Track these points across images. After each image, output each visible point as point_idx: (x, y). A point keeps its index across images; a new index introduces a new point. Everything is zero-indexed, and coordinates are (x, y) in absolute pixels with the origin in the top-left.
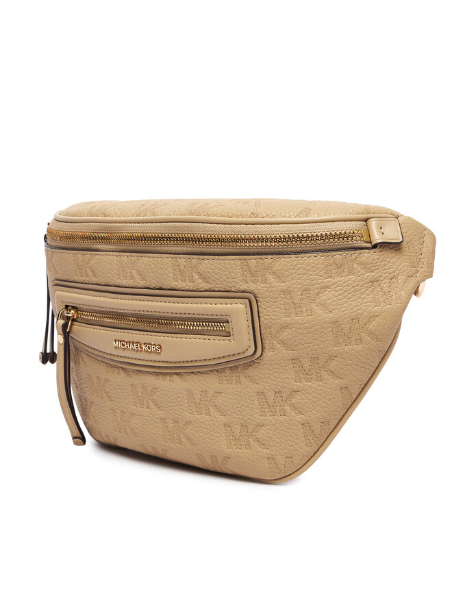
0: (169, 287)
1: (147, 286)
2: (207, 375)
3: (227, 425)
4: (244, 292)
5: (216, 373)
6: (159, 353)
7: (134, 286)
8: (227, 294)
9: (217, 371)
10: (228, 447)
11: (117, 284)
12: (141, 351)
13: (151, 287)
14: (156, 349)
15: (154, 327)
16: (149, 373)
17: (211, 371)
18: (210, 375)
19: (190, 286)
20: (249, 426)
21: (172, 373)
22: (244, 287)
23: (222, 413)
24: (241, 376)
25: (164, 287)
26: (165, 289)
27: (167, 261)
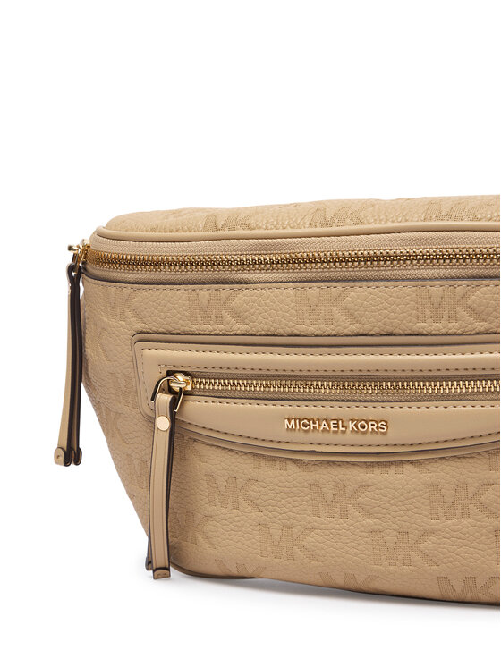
0: (408, 332)
1: (361, 331)
2: (471, 461)
5: (487, 456)
6: (384, 433)
7: (334, 332)
9: (488, 452)
11: (298, 332)
12: (344, 432)
13: (373, 332)
14: (377, 428)
15: (371, 392)
16: (354, 464)
17: (479, 454)
18: (476, 460)
21: (401, 462)
25: (397, 331)
26: (400, 335)
27: (407, 291)
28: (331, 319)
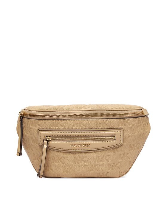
1: (86, 128)
2: (105, 151)
3: (109, 164)
4: (119, 128)
6: (90, 147)
7: (81, 128)
8: (114, 129)
10: (109, 170)
11: (74, 129)
12: (82, 147)
13: (88, 128)
14: (88, 146)
15: (87, 139)
16: (83, 153)
19: (103, 127)
20: (116, 163)
21: (92, 152)
22: (119, 127)
23: (108, 161)
24: (115, 151)
27: (95, 121)
28: (80, 126)
